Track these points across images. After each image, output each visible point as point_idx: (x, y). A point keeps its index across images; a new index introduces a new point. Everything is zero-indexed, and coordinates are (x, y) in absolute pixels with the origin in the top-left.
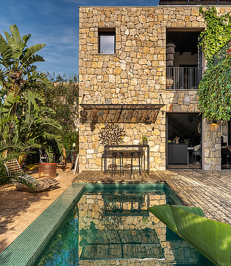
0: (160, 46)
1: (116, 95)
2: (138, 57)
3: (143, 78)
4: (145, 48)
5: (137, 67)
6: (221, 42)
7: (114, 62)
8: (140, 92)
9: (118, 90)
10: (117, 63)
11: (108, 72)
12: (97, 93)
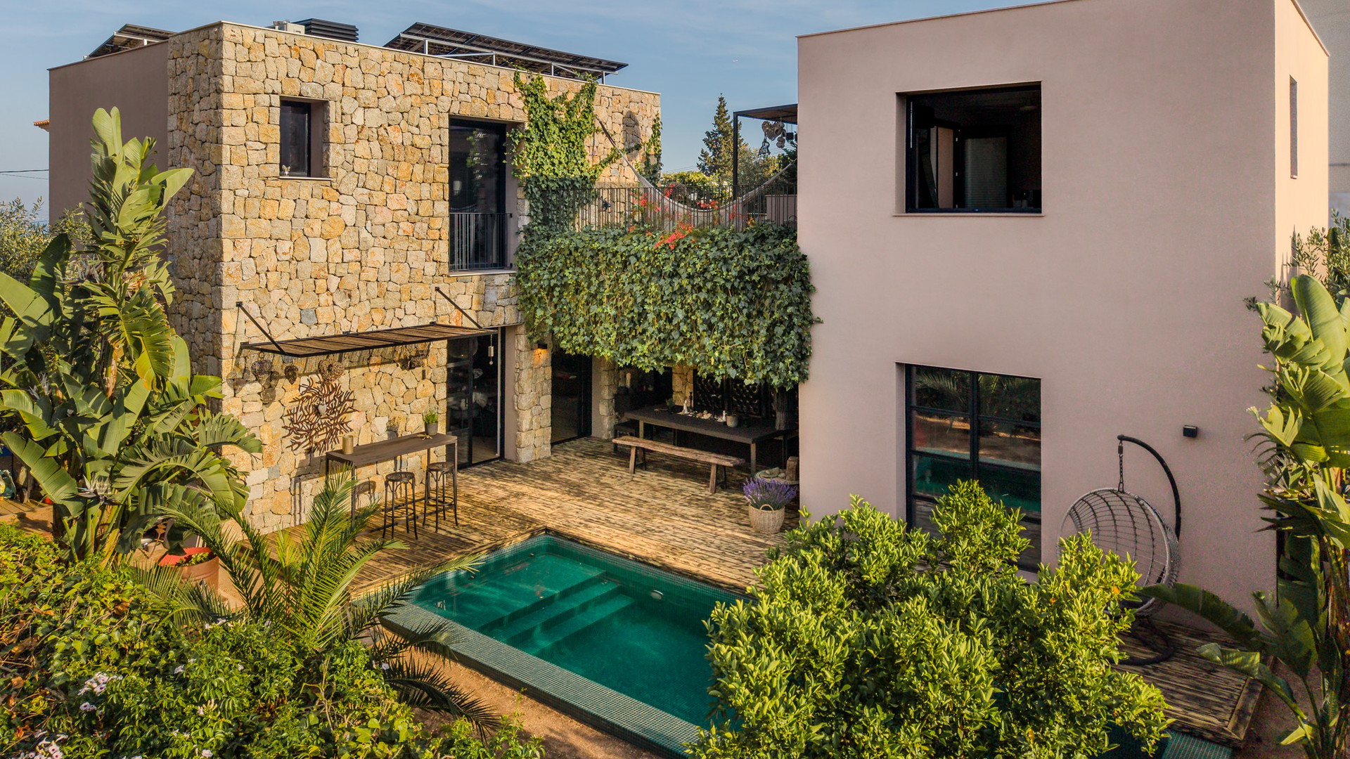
0: (436, 161)
1: (330, 298)
2: (387, 188)
3: (397, 247)
4: (404, 166)
5: (382, 216)
6: (556, 162)
7: (324, 203)
8: (391, 286)
9: (334, 282)
10: (334, 205)
11: (308, 231)
12: (276, 295)
